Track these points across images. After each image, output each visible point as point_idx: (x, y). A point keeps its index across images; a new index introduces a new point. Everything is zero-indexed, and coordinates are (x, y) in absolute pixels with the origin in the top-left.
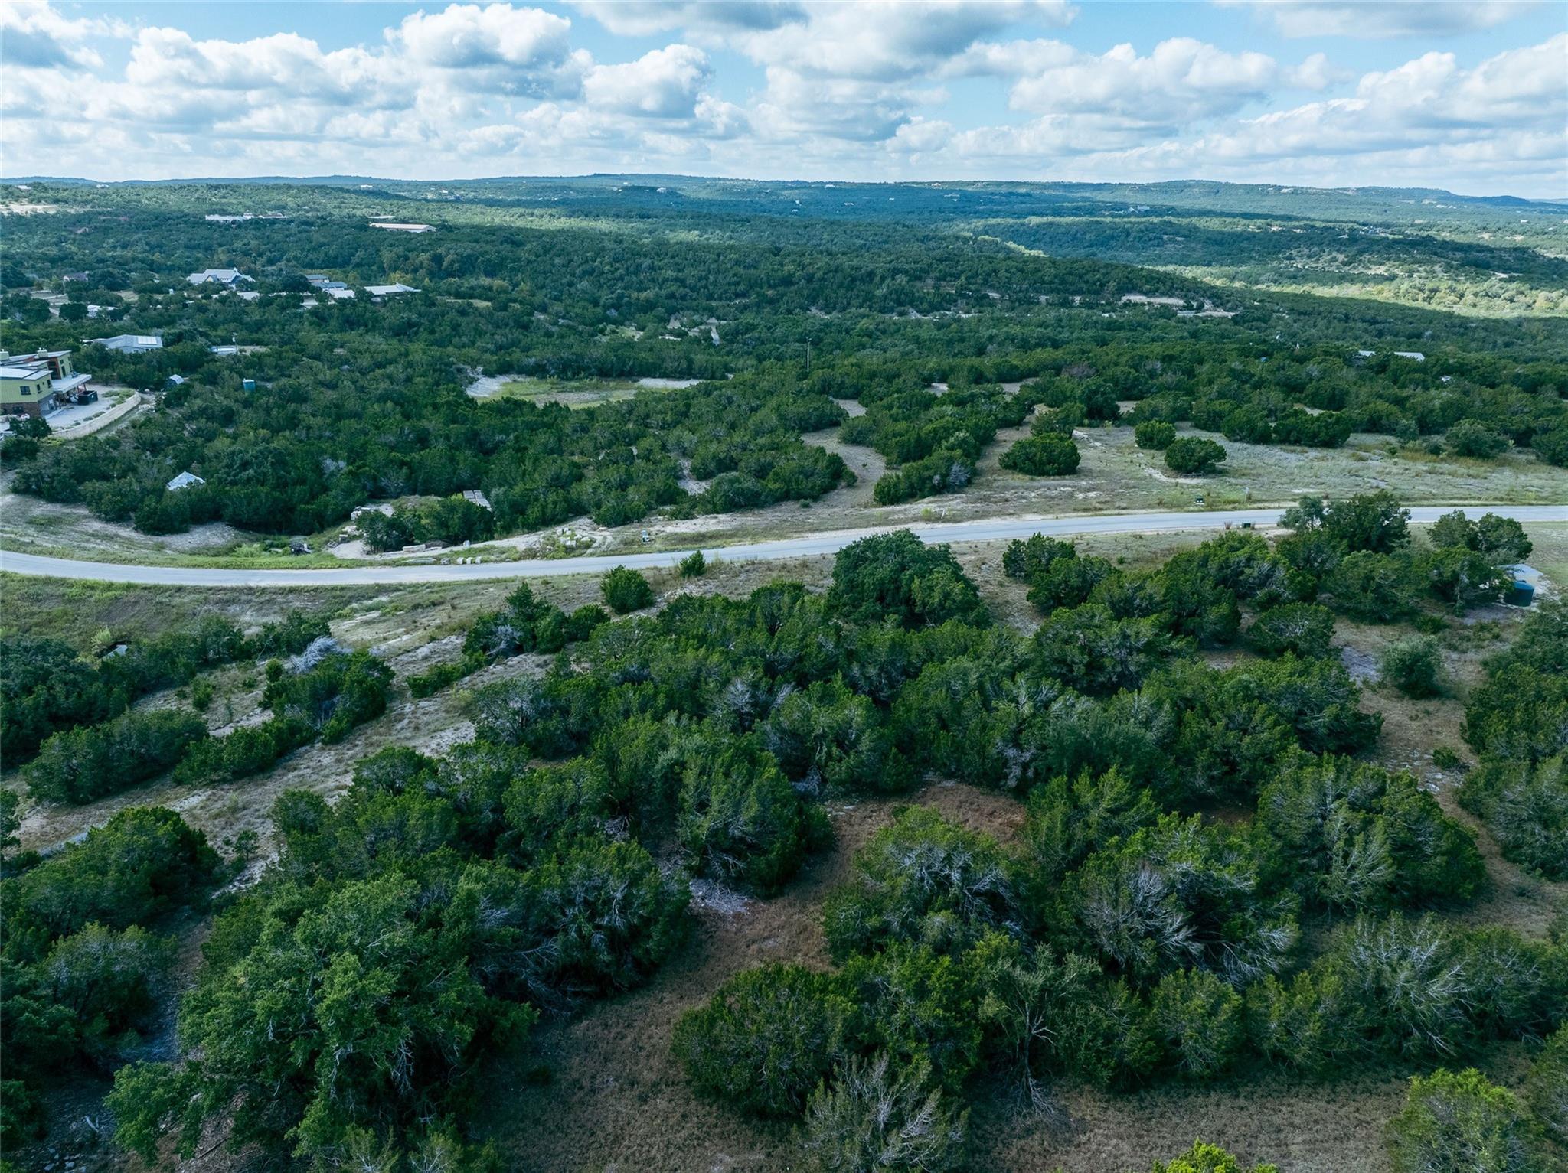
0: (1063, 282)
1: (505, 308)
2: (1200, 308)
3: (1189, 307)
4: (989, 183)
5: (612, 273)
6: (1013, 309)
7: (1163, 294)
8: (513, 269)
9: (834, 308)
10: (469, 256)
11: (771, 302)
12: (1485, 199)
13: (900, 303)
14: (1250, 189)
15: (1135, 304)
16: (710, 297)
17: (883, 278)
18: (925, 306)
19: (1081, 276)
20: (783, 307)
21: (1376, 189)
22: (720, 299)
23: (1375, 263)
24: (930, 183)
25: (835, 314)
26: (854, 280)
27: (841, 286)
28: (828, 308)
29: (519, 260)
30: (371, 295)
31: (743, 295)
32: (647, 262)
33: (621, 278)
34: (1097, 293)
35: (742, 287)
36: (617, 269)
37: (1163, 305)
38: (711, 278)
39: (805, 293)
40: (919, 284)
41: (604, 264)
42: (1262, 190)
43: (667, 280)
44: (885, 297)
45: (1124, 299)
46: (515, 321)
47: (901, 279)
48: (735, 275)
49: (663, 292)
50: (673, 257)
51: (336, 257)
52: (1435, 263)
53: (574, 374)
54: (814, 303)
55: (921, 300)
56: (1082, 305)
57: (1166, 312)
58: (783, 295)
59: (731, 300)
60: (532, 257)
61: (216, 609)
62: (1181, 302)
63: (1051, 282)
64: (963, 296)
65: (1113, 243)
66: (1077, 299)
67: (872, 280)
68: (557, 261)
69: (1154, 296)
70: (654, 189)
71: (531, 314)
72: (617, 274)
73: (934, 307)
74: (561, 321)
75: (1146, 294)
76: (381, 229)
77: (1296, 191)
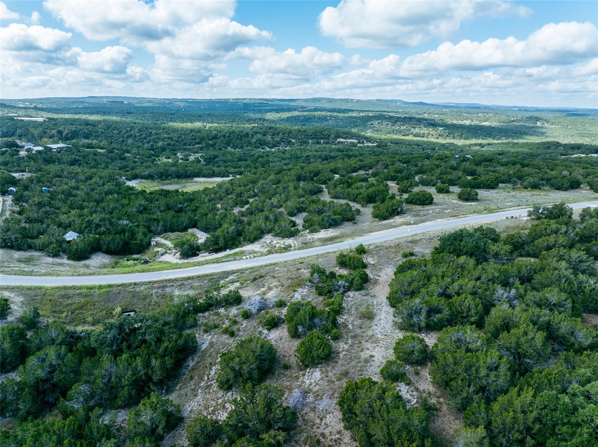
0: (315, 135)
1: (112, 152)
2: (363, 143)
3: (360, 143)
4: (251, 99)
5: (140, 136)
6: (301, 145)
7: (350, 138)
8: (96, 136)
9: (237, 147)
10: (74, 131)
11: (211, 145)
12: (414, 103)
13: (261, 145)
14: (342, 100)
15: (342, 142)
16: (185, 144)
17: (253, 136)
18: (271, 145)
19: (321, 133)
20: (217, 148)
21: (382, 100)
22: (190, 145)
23: (402, 125)
24: (229, 99)
25: (237, 150)
26: (241, 136)
27: (237, 139)
28: (235, 147)
29: (98, 132)
30: (51, 149)
31: (199, 143)
32: (154, 132)
33: (145, 138)
34: (327, 138)
35: (198, 140)
36: (142, 135)
37: (351, 142)
38: (183, 137)
39: (224, 142)
40: (266, 137)
41: (135, 132)
42: (347, 101)
43: (165, 138)
44: (256, 143)
45: (338, 140)
46: (119, 157)
47: (259, 136)
48: (193, 136)
49: (165, 143)
50: (163, 129)
51: (7, 132)
52: (420, 125)
53: (166, 178)
54: (228, 145)
55: (269, 143)
56: (324, 143)
57: (353, 145)
58: (216, 143)
59: (194, 145)
60: (103, 131)
61: (160, 291)
62: (356, 141)
63: (311, 135)
64: (283, 141)
65: (310, 120)
66: (322, 141)
67: (248, 136)
68: (115, 132)
69: (347, 139)
70: (122, 102)
71: (124, 154)
72: (143, 136)
73: (274, 146)
74: (138, 156)
75: (344, 138)
76: (21, 120)
77: (358, 101)
